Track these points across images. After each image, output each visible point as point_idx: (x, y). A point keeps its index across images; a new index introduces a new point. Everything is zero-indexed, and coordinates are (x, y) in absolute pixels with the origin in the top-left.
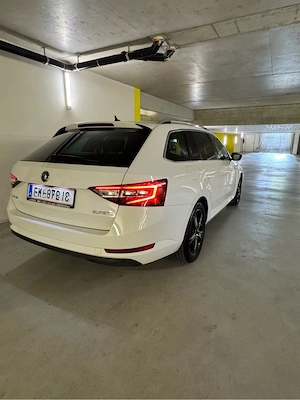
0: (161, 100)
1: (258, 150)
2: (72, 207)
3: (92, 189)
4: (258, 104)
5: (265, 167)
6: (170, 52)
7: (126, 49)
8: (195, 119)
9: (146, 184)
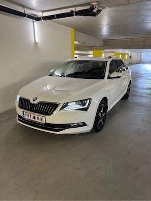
0: (85, 35)
1: (139, 62)
4: (143, 36)
5: (146, 74)
6: (99, 11)
7: (73, 9)
8: (104, 45)
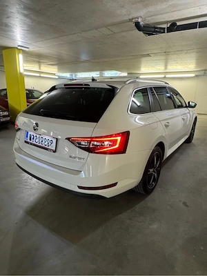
2: (55, 152)
3: (68, 139)
9: (111, 136)
